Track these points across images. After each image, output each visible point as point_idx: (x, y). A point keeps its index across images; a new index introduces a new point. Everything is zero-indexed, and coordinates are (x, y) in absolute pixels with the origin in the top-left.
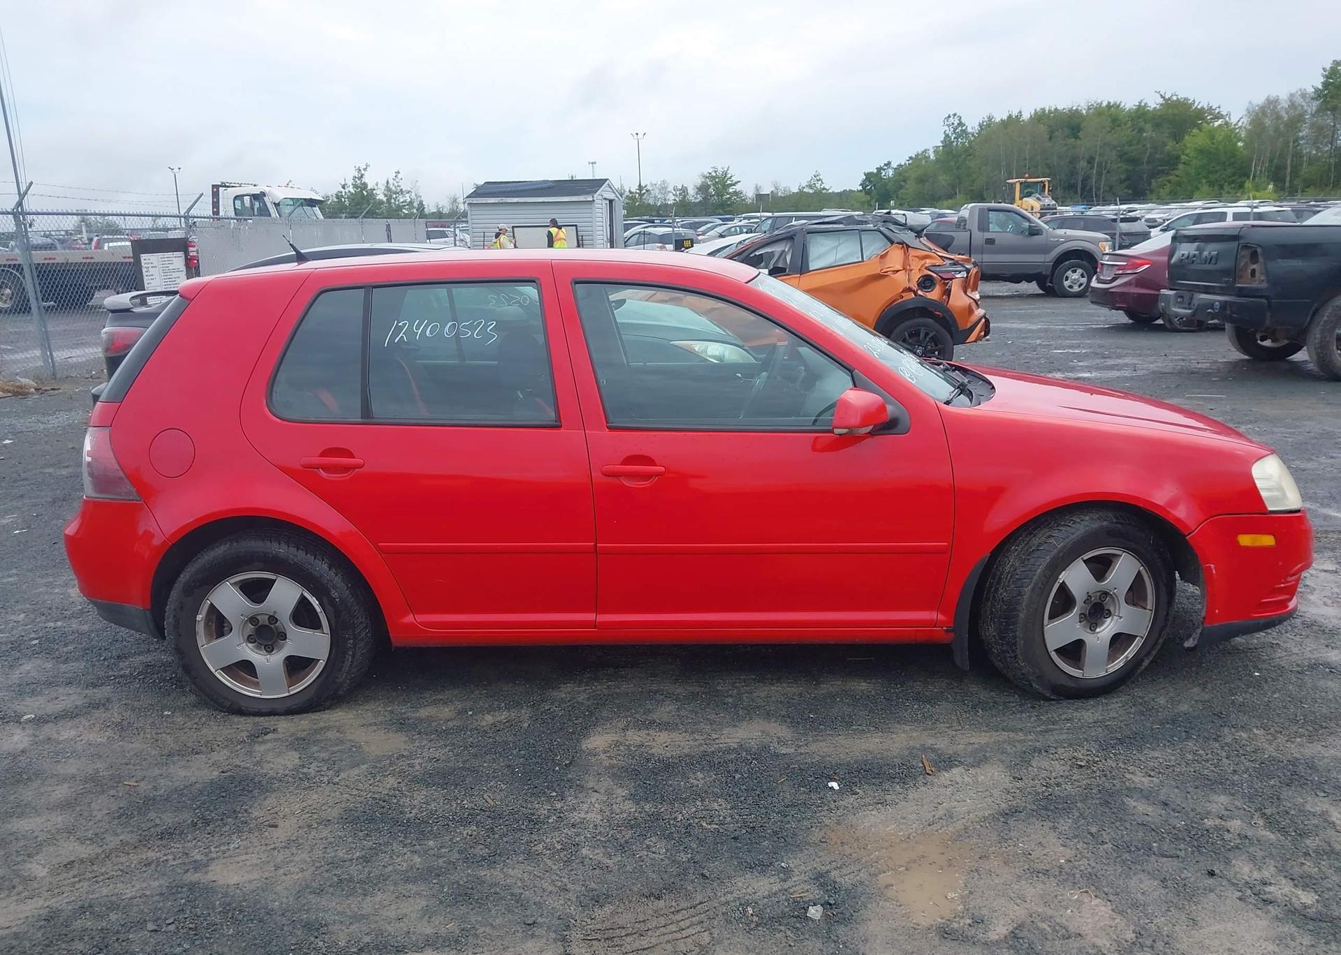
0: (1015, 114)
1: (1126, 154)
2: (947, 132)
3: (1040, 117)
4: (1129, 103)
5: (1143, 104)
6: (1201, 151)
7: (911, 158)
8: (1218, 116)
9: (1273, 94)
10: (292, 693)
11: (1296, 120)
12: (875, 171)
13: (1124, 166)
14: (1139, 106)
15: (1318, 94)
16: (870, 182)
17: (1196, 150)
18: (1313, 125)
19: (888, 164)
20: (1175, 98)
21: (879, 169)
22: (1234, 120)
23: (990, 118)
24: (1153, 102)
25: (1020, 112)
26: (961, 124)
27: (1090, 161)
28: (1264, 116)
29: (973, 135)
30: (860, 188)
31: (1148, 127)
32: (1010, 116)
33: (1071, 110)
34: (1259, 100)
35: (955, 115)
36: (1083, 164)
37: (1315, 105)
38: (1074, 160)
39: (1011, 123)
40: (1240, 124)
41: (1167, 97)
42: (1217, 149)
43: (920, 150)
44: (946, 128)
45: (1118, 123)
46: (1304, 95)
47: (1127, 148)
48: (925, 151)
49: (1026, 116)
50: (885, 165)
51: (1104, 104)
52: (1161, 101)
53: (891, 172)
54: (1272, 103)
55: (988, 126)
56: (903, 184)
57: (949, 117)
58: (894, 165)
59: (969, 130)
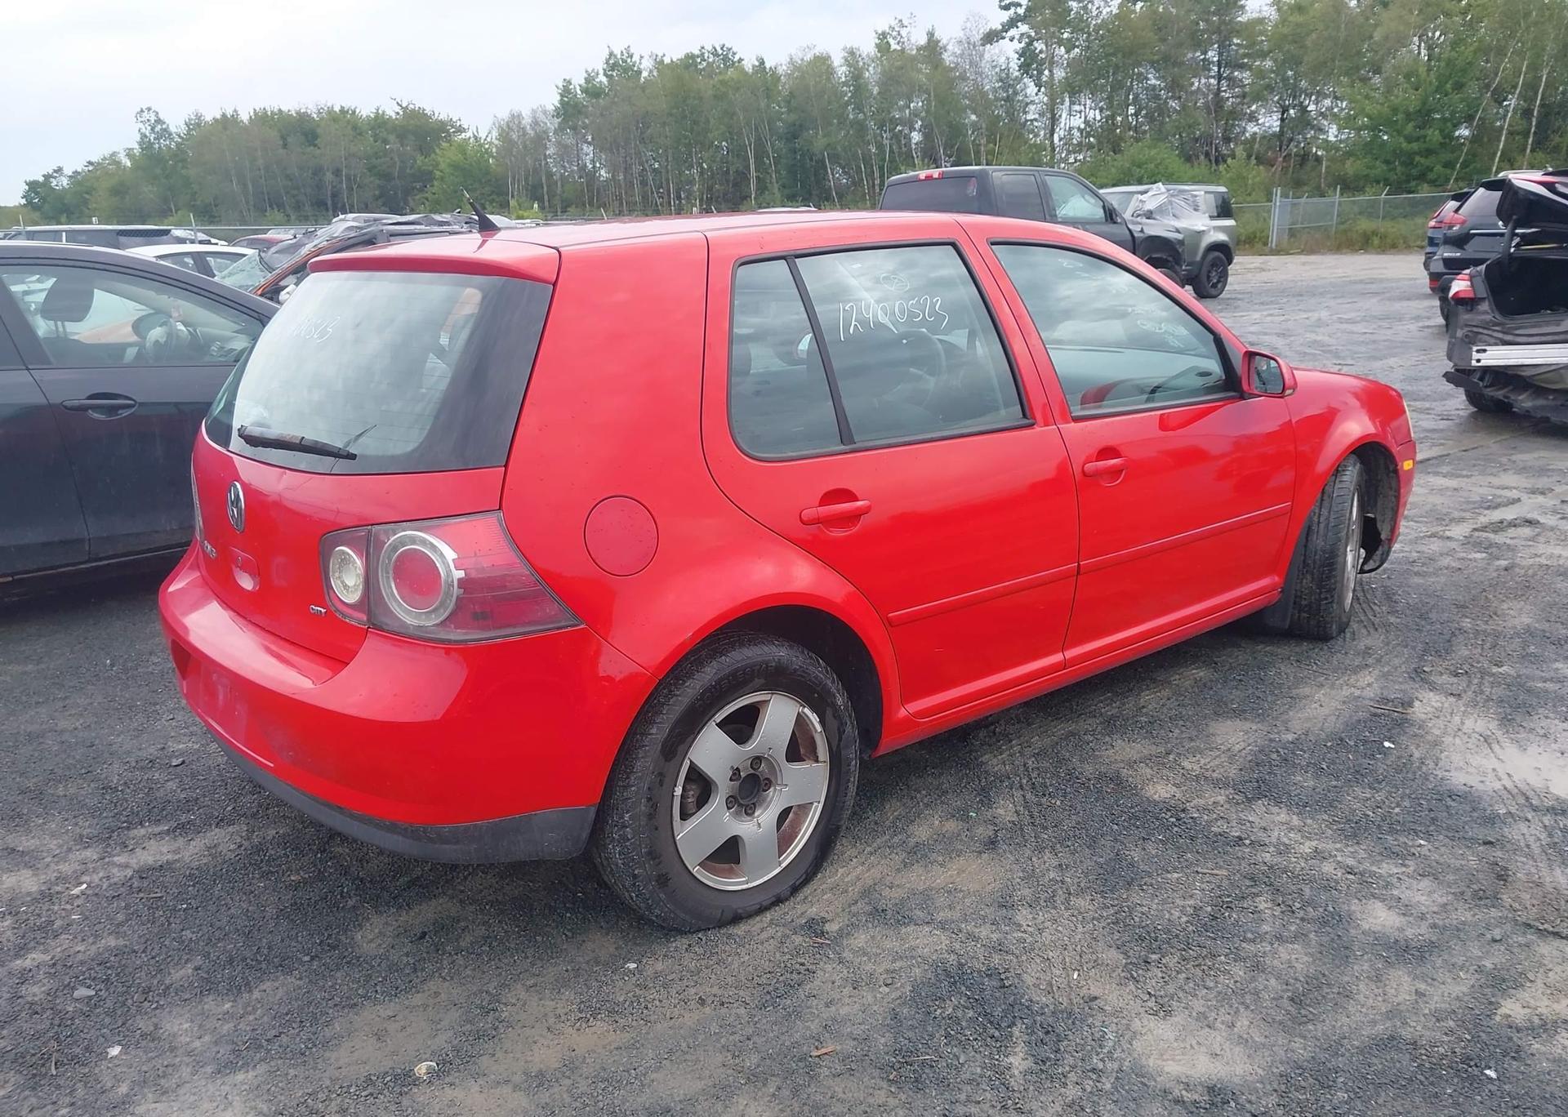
0: (229, 112)
1: (375, 167)
2: (143, 130)
3: (262, 119)
4: (366, 110)
5: (380, 112)
6: (455, 167)
7: (90, 163)
8: (461, 130)
9: (516, 109)
10: (784, 865)
11: (540, 139)
12: (41, 179)
13: (377, 182)
14: (377, 113)
15: (557, 113)
16: (37, 193)
17: (450, 165)
18: (559, 144)
19: (59, 170)
20: (412, 106)
21: (47, 177)
22: (482, 135)
23: (198, 116)
24: (391, 111)
25: (235, 111)
26: (159, 121)
27: (337, 172)
28: (509, 130)
29: (179, 136)
30: (23, 201)
31: (392, 138)
32: (224, 115)
33: (298, 113)
34: (504, 115)
35: (149, 109)
36: (329, 176)
37: (557, 121)
38: (318, 171)
39: (227, 122)
40: (489, 139)
41: (404, 106)
42: (471, 165)
43: (107, 153)
44: (141, 125)
45: (358, 131)
46: (545, 112)
47: (374, 160)
48: (114, 154)
49: (244, 117)
50: (55, 171)
51: (337, 109)
52: (398, 109)
53: (65, 182)
54: (516, 118)
55: (198, 125)
56: (87, 196)
57: (142, 111)
58: (68, 171)
59: (173, 129)
